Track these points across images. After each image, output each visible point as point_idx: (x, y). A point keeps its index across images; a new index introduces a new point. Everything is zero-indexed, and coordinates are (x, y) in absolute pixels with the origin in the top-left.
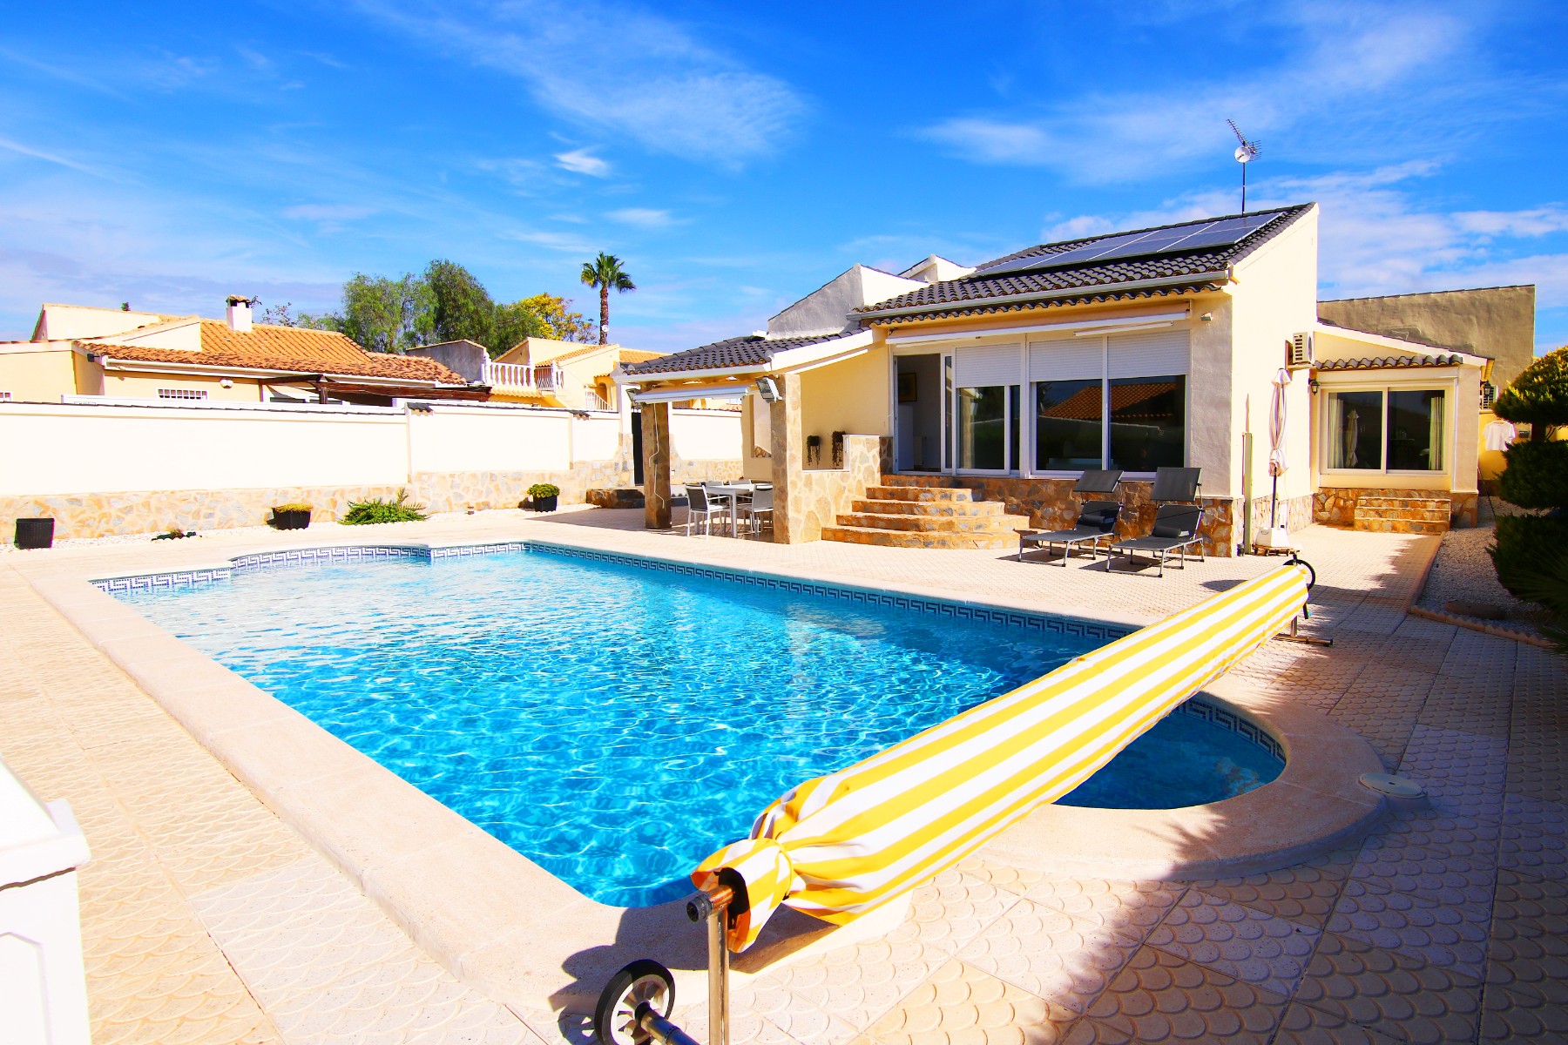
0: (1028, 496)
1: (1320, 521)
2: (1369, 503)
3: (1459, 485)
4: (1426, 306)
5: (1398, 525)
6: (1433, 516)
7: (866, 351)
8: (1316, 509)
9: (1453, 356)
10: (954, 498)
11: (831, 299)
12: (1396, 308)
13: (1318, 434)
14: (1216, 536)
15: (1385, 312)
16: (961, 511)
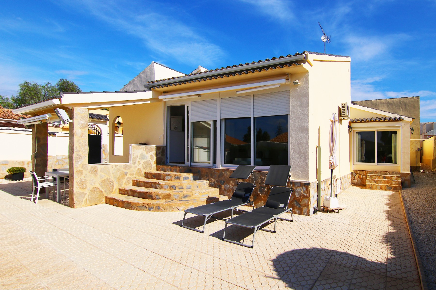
0: (219, 178)
1: (354, 184)
2: (371, 177)
3: (404, 170)
4: (385, 103)
5: (383, 187)
6: (395, 183)
7: (149, 102)
8: (352, 179)
9: (400, 117)
10: (182, 179)
11: (143, 79)
12: (376, 104)
13: (352, 148)
14: (302, 203)
15: (373, 105)
16: (180, 187)
